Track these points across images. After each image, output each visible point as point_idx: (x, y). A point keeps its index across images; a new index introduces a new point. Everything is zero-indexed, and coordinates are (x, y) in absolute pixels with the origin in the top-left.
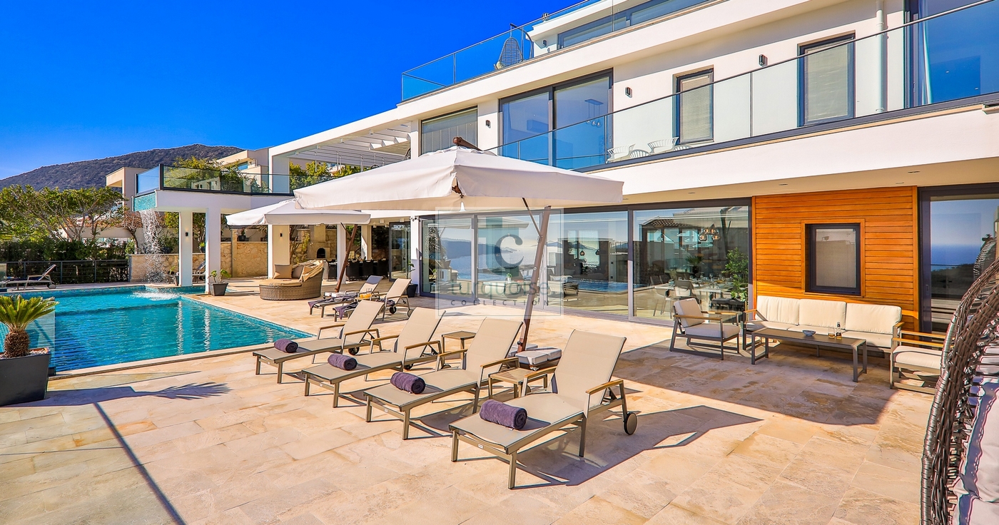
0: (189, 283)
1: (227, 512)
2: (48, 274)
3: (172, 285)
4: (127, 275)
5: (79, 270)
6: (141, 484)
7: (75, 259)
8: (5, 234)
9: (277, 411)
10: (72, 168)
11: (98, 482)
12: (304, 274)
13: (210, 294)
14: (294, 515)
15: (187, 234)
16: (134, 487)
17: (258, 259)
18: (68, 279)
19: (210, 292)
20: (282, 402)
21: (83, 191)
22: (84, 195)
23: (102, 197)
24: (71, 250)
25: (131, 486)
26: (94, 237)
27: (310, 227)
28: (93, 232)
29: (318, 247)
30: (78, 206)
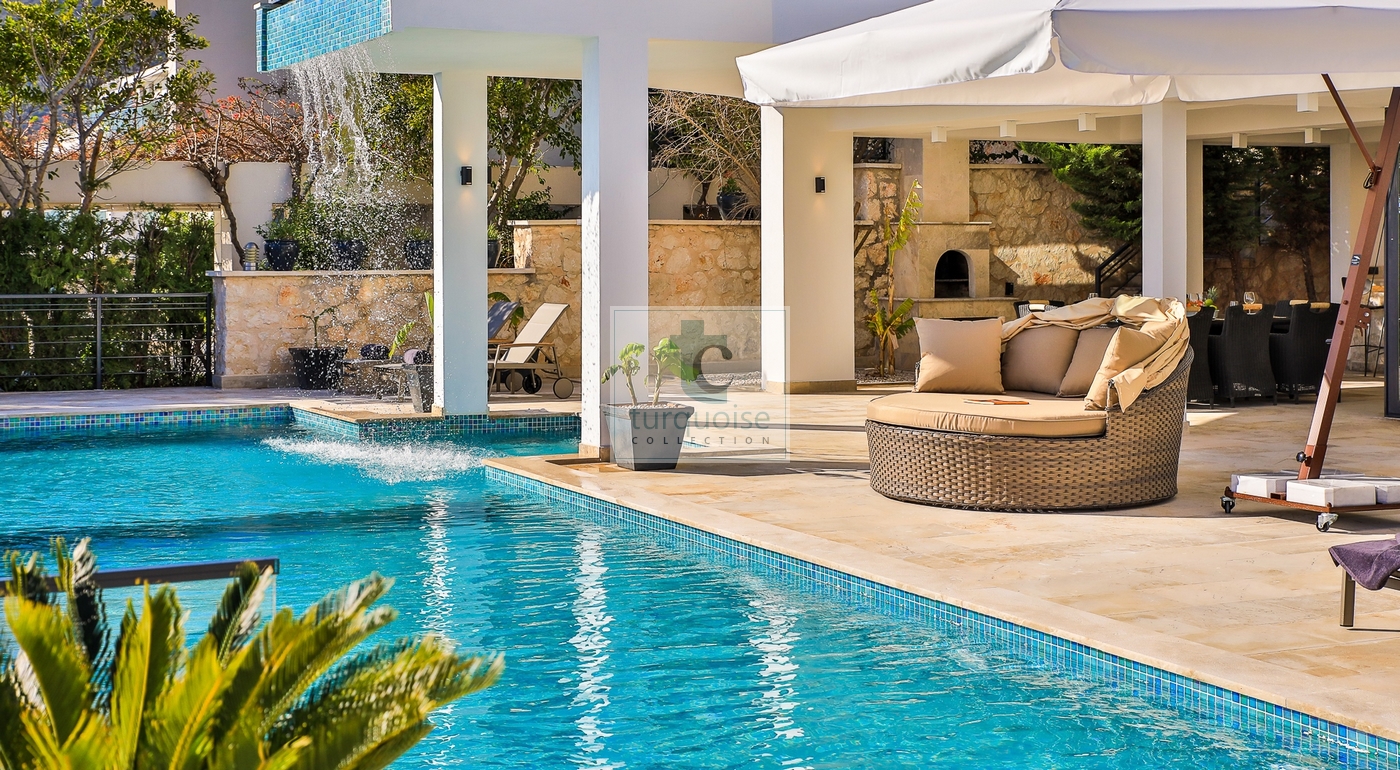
0: (476, 400)
3: (408, 410)
4: (207, 364)
5: (40, 335)
7: (27, 286)
13: (607, 456)
15: (466, 175)
19: (606, 448)
22: (52, 27)
26: (88, 200)
27: (897, 153)
28: (82, 176)
29: (936, 245)
30: (30, 71)
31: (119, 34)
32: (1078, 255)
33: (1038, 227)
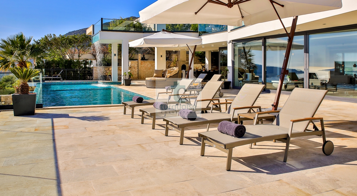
0: (116, 80)
1: (75, 160)
2: (60, 74)
4: (92, 77)
5: (73, 74)
6: (49, 146)
7: (71, 68)
8: (45, 57)
9: (124, 128)
10: (80, 32)
11: (34, 143)
12: (168, 74)
13: (123, 85)
14: (104, 165)
15: (115, 55)
16: (46, 146)
17: (151, 70)
18: (69, 78)
19: (123, 84)
20: (129, 125)
21: (75, 36)
22: (75, 38)
23: (82, 39)
24: (69, 64)
25: (45, 145)
26: (79, 58)
27: (178, 52)
28: (78, 56)
29: (182, 64)
30: (73, 43)
31: (83, 39)
32: (202, 65)
33: (196, 62)
